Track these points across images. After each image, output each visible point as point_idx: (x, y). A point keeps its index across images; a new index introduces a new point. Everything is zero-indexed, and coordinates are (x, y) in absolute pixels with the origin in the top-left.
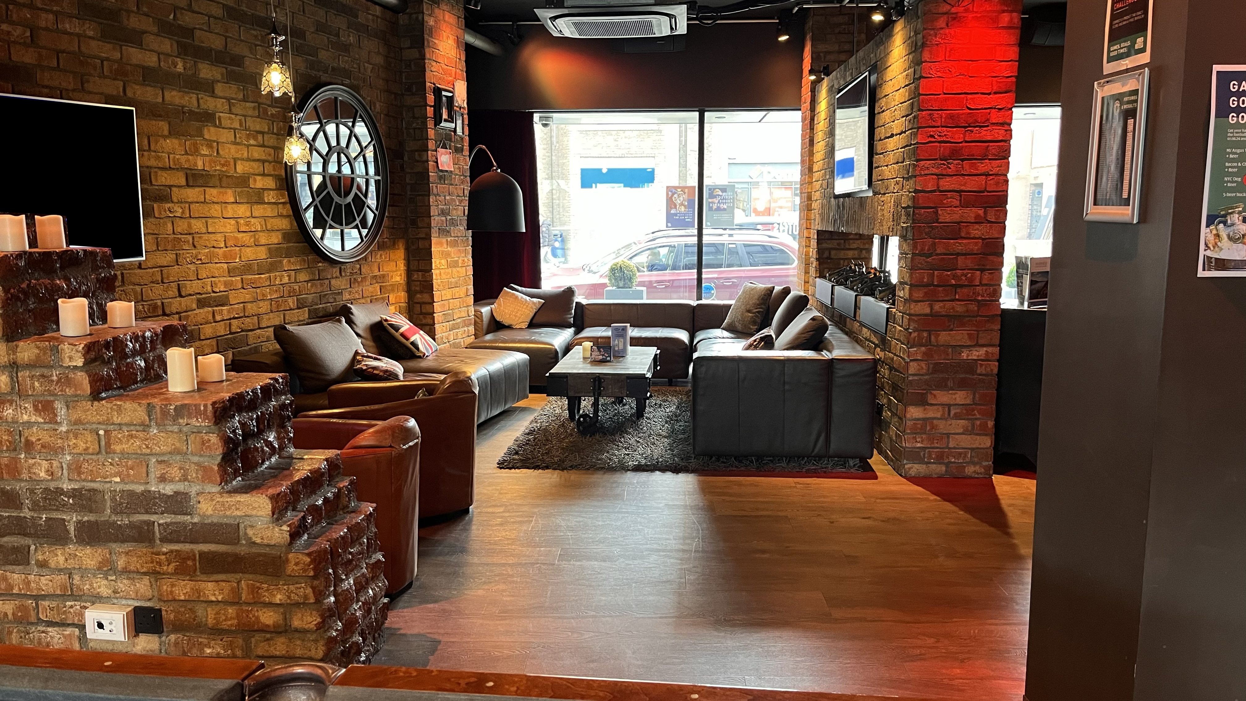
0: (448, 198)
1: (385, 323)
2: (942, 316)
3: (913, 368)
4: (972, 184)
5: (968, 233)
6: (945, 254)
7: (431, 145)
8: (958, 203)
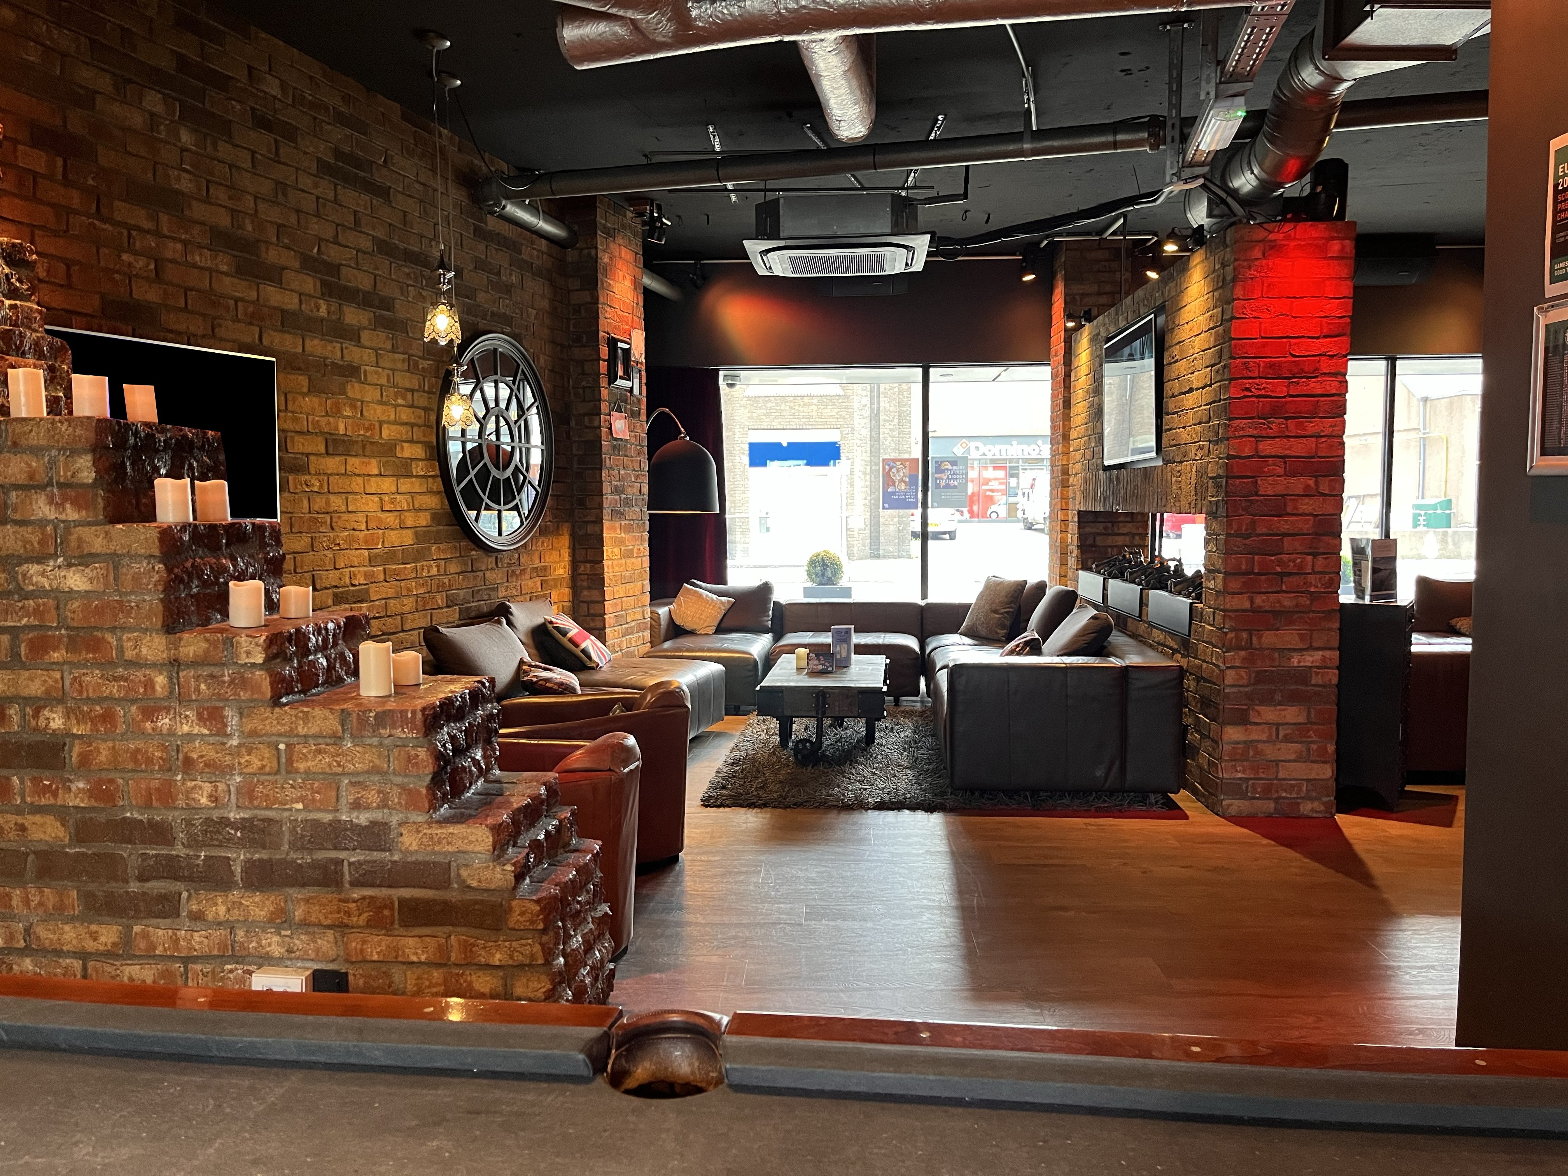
0: (622, 472)
1: (549, 626)
2: (1266, 611)
3: (1231, 677)
4: (1299, 448)
5: (1296, 508)
6: (1267, 535)
7: (604, 407)
8: (1281, 471)
